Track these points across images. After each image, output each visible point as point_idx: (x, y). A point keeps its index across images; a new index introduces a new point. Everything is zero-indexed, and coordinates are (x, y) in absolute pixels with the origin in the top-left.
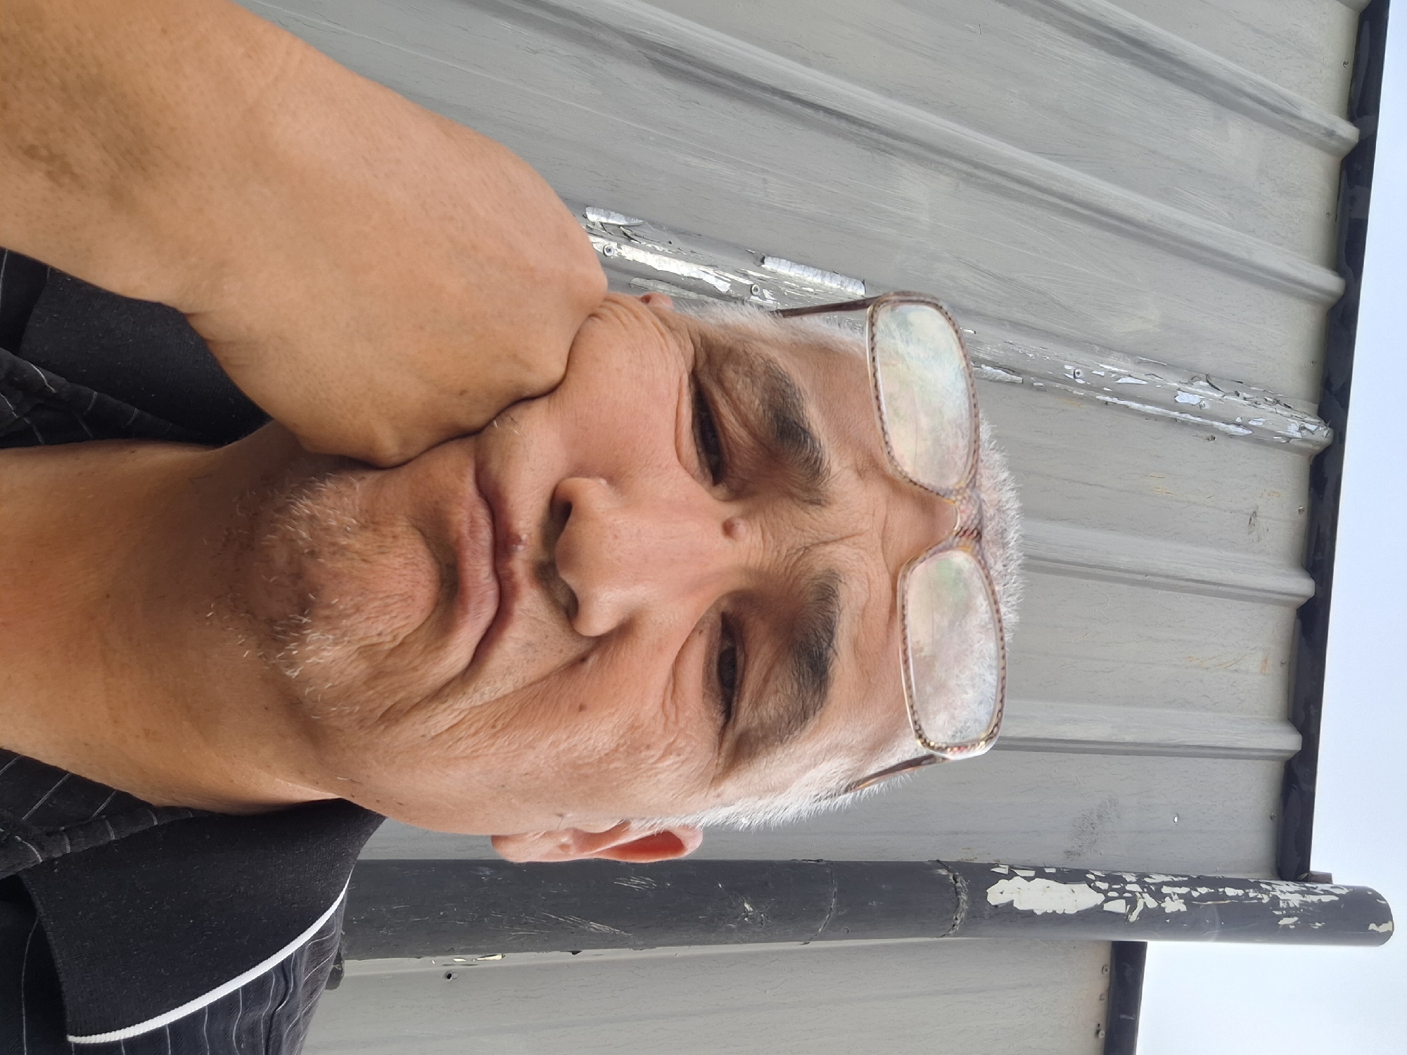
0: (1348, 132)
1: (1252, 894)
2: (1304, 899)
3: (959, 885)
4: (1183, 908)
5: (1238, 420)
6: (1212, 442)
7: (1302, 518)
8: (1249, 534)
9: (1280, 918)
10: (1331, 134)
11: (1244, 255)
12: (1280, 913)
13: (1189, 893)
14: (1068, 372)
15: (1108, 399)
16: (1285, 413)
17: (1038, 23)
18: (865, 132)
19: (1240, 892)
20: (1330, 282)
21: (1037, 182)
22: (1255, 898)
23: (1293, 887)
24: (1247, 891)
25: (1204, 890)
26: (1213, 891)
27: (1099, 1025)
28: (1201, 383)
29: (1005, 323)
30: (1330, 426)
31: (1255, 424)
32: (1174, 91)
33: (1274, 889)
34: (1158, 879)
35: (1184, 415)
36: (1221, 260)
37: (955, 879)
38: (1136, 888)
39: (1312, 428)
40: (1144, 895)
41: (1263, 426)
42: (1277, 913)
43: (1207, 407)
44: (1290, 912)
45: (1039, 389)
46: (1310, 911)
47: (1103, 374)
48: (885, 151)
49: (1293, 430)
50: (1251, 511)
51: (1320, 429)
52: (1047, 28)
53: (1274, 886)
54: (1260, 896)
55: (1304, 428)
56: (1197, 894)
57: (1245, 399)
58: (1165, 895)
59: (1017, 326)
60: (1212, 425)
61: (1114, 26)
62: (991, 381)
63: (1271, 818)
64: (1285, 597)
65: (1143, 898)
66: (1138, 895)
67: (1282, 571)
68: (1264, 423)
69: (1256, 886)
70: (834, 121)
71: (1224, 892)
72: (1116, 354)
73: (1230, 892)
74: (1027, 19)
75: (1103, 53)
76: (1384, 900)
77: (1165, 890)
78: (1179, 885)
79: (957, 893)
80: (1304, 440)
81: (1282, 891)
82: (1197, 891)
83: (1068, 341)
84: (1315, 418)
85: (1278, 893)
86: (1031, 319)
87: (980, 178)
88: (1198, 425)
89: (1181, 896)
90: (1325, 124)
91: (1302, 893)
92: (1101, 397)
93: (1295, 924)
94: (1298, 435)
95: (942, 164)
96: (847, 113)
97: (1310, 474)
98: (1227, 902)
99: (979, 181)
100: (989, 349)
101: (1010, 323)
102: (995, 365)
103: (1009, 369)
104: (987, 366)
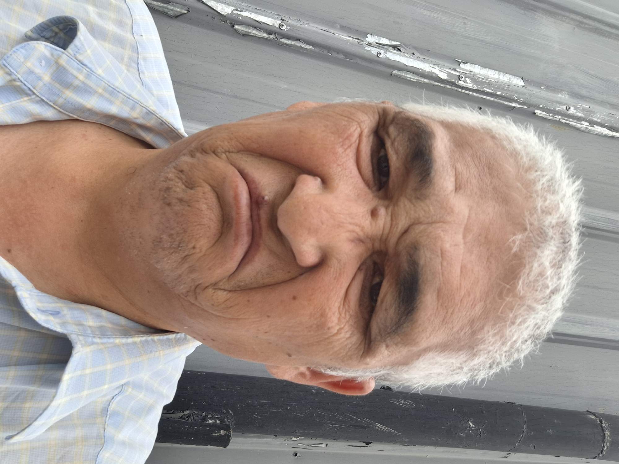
3: (604, 425)
29: (607, 104)
37: (601, 421)
48: (531, 9)
59: (613, 106)
62: (600, 135)
79: (603, 430)
87: (587, 24)
95: (565, 16)
99: (587, 26)
100: (599, 115)
101: (610, 104)
102: (603, 126)
103: (611, 128)
104: (598, 125)
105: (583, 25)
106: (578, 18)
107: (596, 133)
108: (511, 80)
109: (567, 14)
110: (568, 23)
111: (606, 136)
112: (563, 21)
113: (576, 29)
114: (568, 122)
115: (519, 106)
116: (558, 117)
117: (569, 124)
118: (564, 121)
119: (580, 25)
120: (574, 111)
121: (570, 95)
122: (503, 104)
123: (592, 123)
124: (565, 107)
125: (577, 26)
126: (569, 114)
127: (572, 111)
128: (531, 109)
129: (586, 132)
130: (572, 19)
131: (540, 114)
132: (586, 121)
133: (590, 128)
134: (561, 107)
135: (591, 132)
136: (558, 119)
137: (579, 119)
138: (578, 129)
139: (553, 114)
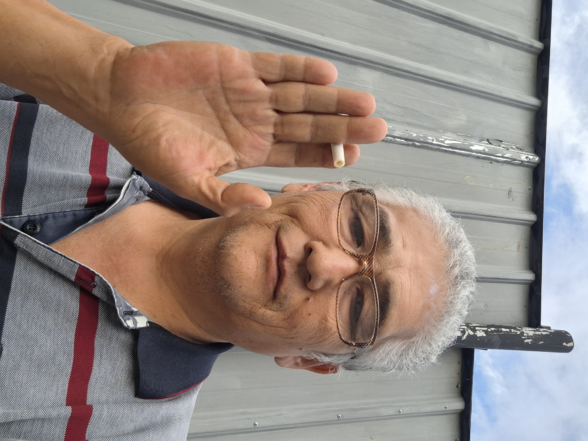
0: (539, 45)
1: (513, 331)
2: (535, 333)
4: (485, 335)
5: (500, 155)
6: (491, 164)
7: (531, 192)
8: (508, 198)
9: (525, 339)
10: (532, 47)
11: (499, 94)
12: (525, 338)
13: (487, 330)
14: (429, 139)
15: (447, 149)
16: (520, 152)
17: (410, 14)
18: (346, 58)
19: (508, 330)
20: (534, 101)
21: (413, 71)
22: (514, 332)
23: (530, 329)
24: (511, 329)
25: (493, 329)
26: (497, 329)
27: (458, 383)
28: (485, 142)
29: (404, 123)
30: (539, 156)
31: (507, 156)
32: (466, 35)
33: (522, 329)
34: (474, 325)
35: (478, 154)
36: (490, 96)
38: (466, 327)
39: (531, 157)
40: (468, 330)
41: (511, 157)
42: (522, 337)
43: (487, 150)
44: (529, 337)
45: (418, 147)
46: (537, 337)
47: (443, 140)
48: (354, 64)
49: (523, 158)
50: (509, 190)
51: (535, 157)
52: (413, 16)
53: (522, 328)
54: (516, 331)
55: (528, 157)
56: (491, 330)
57: (503, 147)
58: (477, 330)
59: (409, 124)
60: (490, 158)
61: (440, 13)
62: (400, 144)
63: (525, 306)
64: (525, 222)
65: (468, 331)
66: (466, 329)
67: (523, 212)
68: (511, 156)
69: (515, 328)
70: (334, 55)
71: (501, 330)
72: (449, 133)
73: (503, 330)
74: (407, 13)
75: (437, 23)
76: (569, 334)
77: (477, 328)
78: (483, 327)
80: (528, 162)
81: (525, 330)
82: (490, 329)
83: (429, 129)
84: (533, 154)
85: (524, 331)
86: (415, 121)
87: (391, 71)
88: (484, 158)
89: (483, 331)
90: (529, 43)
91: (534, 331)
92: (444, 149)
93: (530, 342)
94: (526, 160)
95: (375, 67)
96: (339, 51)
97: (533, 175)
98: (502, 333)
100: (398, 132)
101: (407, 123)
102: (401, 138)
103: (406, 139)
104: (397, 138)
105: (388, 72)
106: (385, 68)
107: (397, 143)
109: (377, 66)
111: (404, 144)
112: (375, 70)
113: (384, 74)
119: (386, 72)
125: (384, 72)
130: (381, 69)
135: (395, 143)
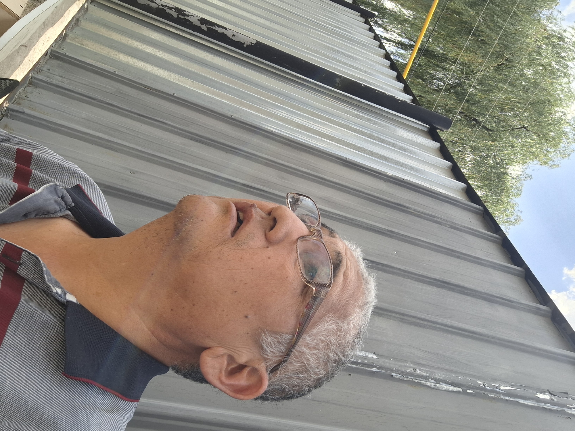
0: (545, 308)
14: (480, 384)
15: (506, 398)
17: (406, 279)
28: (547, 393)
29: (443, 369)
32: (469, 298)
35: (547, 405)
45: (472, 395)
47: (497, 385)
52: (410, 281)
57: (573, 399)
60: (564, 411)
62: (448, 391)
75: (435, 287)
86: (453, 368)
88: (558, 411)
99: (406, 321)
100: (439, 375)
102: (446, 383)
103: (452, 384)
104: (442, 383)
105: (404, 321)
106: (398, 316)
107: (444, 389)
108: (367, 355)
109: (390, 314)
110: (393, 320)
111: (452, 392)
112: (389, 319)
113: (400, 323)
114: (419, 381)
115: (379, 371)
116: (411, 378)
117: (421, 383)
118: (416, 381)
119: (402, 320)
120: (419, 372)
121: (414, 364)
122: (365, 370)
123: (438, 381)
124: (412, 369)
125: (400, 321)
126: (418, 374)
127: (418, 372)
128: (388, 372)
129: (437, 389)
130: (395, 317)
131: (396, 376)
132: (433, 379)
133: (438, 385)
134: (409, 369)
135: (440, 389)
136: (411, 380)
137: (427, 378)
138: (429, 387)
139: (406, 375)
